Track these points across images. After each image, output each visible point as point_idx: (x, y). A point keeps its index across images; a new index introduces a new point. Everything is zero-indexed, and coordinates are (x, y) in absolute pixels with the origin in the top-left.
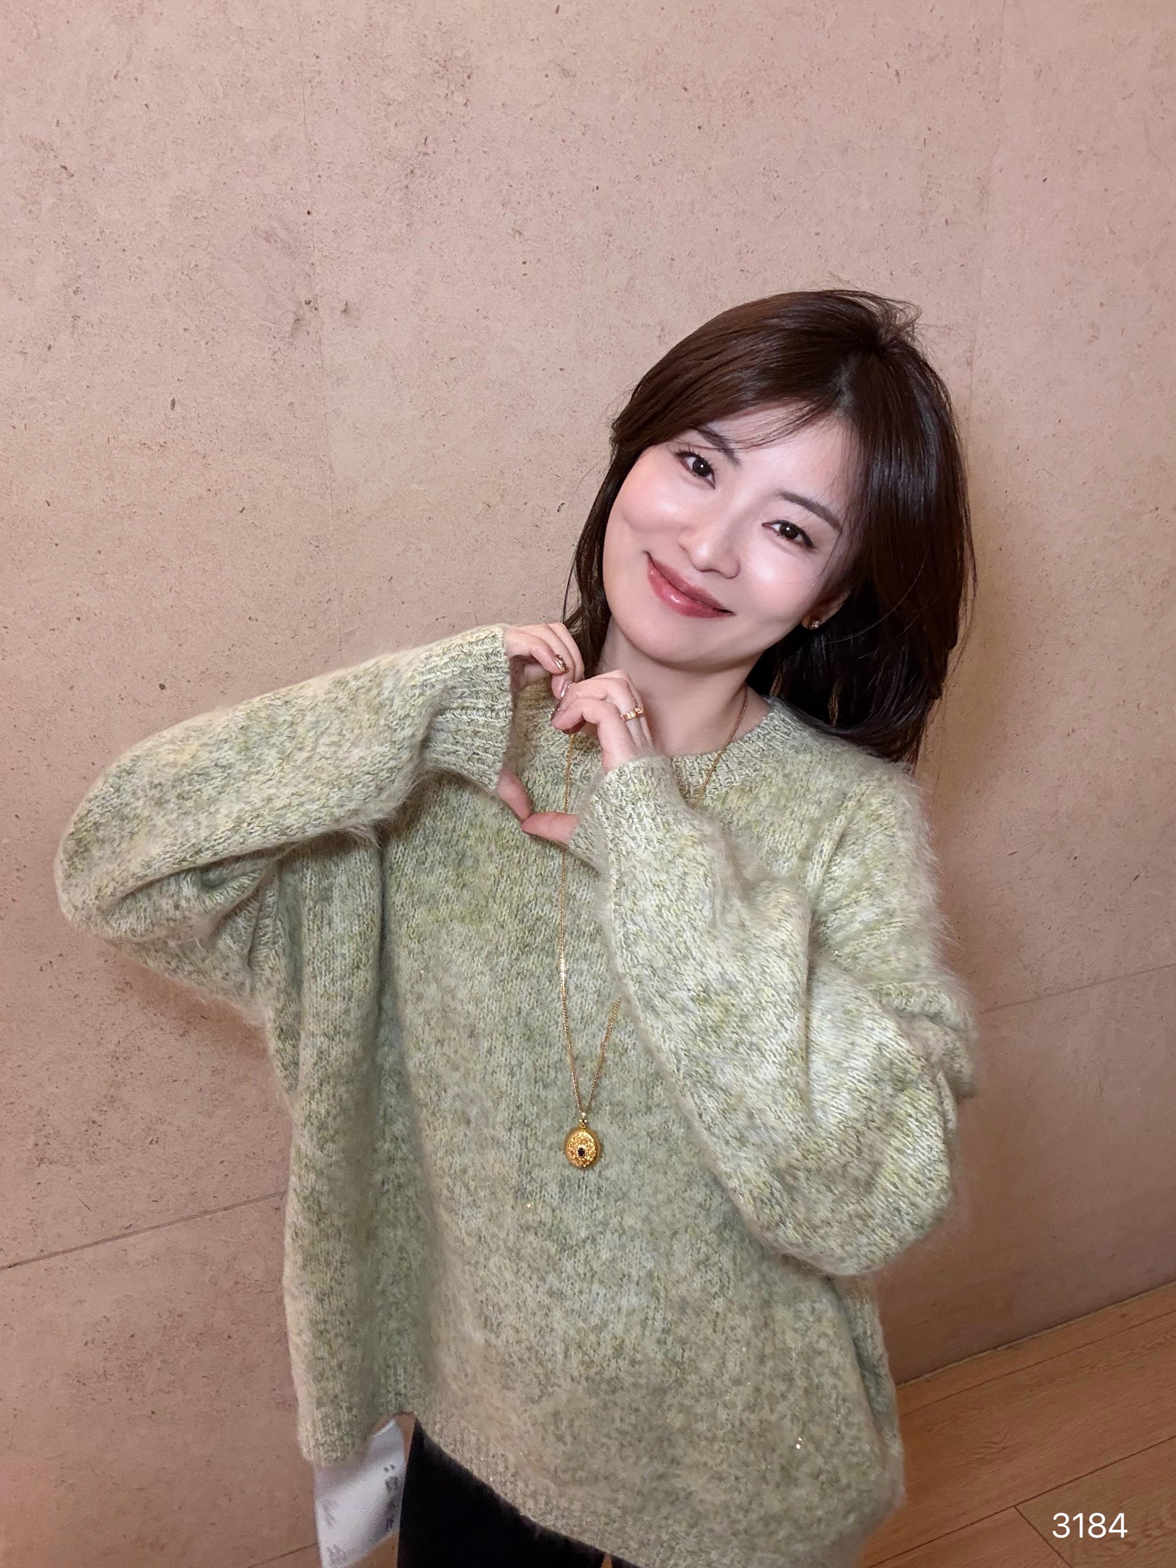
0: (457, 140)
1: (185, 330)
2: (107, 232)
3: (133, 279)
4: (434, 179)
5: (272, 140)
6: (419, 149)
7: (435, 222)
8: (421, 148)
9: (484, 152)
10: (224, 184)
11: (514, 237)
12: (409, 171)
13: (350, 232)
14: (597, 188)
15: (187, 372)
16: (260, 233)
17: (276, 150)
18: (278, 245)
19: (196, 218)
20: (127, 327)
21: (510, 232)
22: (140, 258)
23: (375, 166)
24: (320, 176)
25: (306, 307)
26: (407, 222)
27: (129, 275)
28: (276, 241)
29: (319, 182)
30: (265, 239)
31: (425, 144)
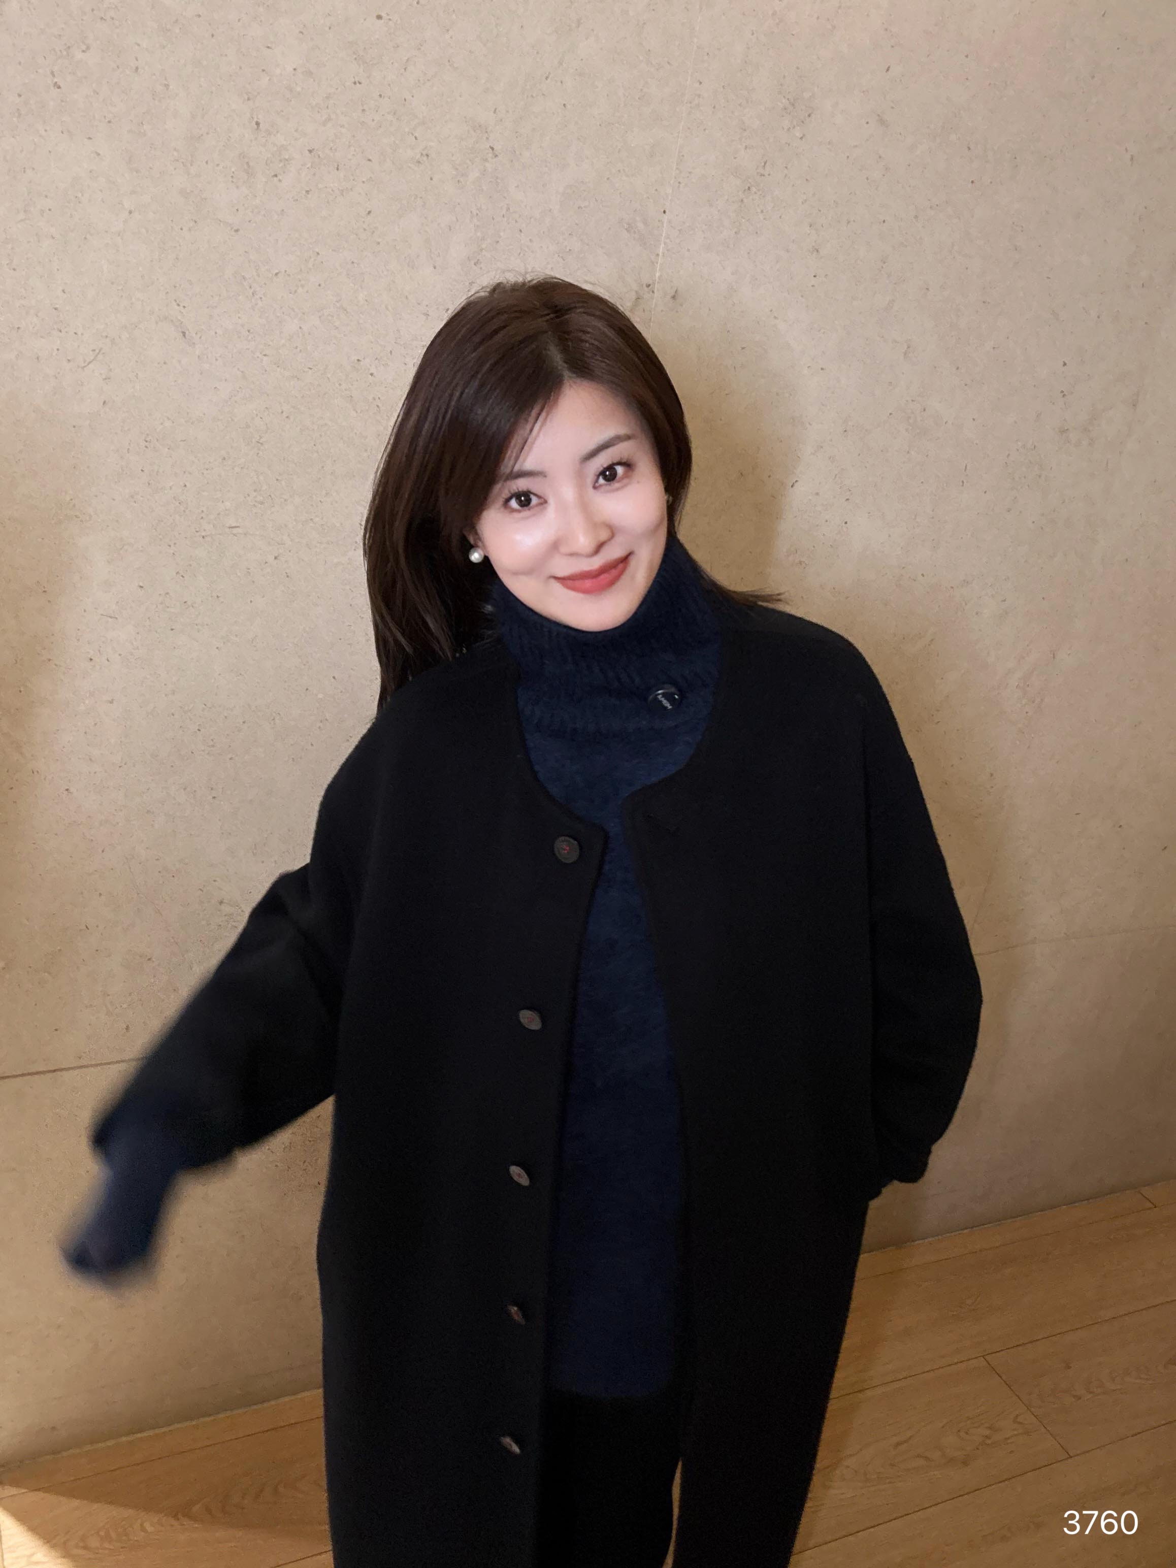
6: (758, 171)
8: (761, 171)
9: (807, 180)
10: (608, 179)
13: (692, 232)
16: (624, 224)
17: (652, 156)
18: (636, 236)
21: (811, 250)
24: (679, 183)
25: (646, 289)
28: (634, 232)
30: (626, 229)
31: (764, 166)
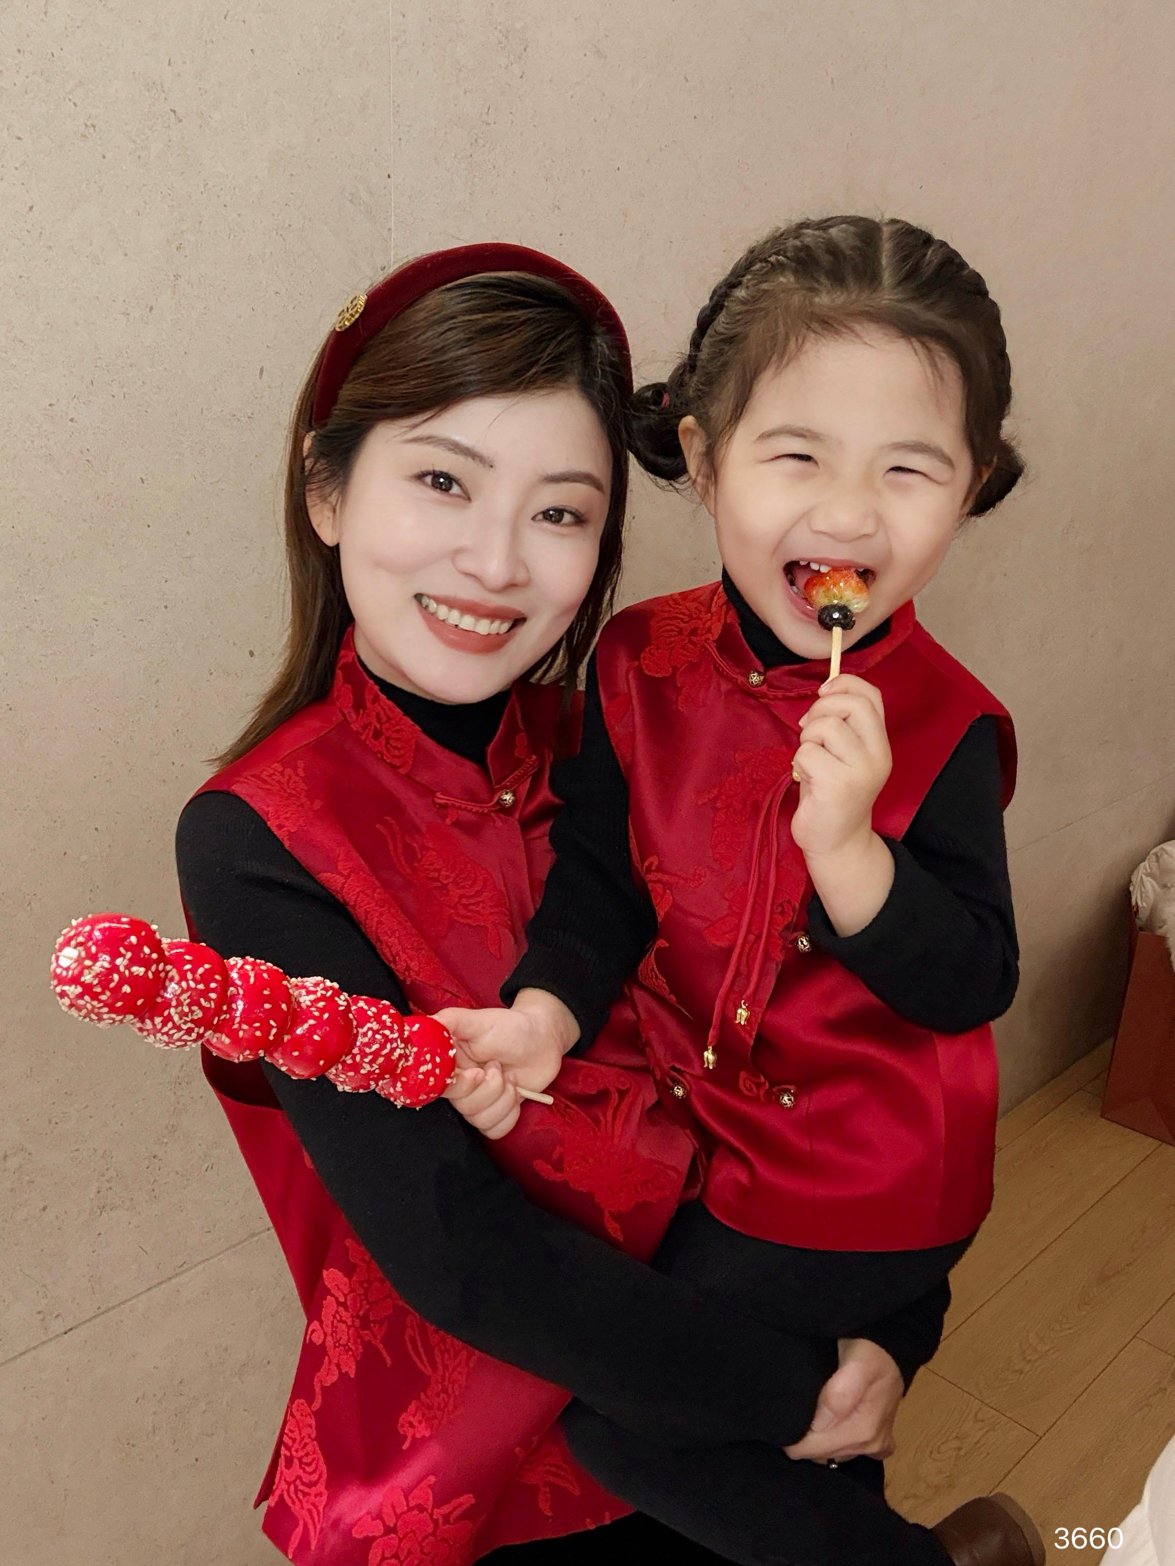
0: (513, 111)
1: (277, 293)
2: (211, 184)
3: (232, 237)
4: (493, 149)
5: (361, 98)
6: (482, 119)
7: (492, 192)
8: (484, 117)
9: (535, 126)
10: (319, 140)
11: (554, 211)
12: (474, 140)
13: (423, 198)
14: (618, 169)
15: (275, 338)
16: (347, 195)
17: (364, 109)
18: (362, 208)
19: (292, 175)
20: (225, 289)
22: (239, 215)
23: (446, 133)
24: (400, 139)
26: (469, 191)
27: (228, 232)
28: (360, 204)
29: (400, 145)
30: (351, 201)
31: (488, 113)
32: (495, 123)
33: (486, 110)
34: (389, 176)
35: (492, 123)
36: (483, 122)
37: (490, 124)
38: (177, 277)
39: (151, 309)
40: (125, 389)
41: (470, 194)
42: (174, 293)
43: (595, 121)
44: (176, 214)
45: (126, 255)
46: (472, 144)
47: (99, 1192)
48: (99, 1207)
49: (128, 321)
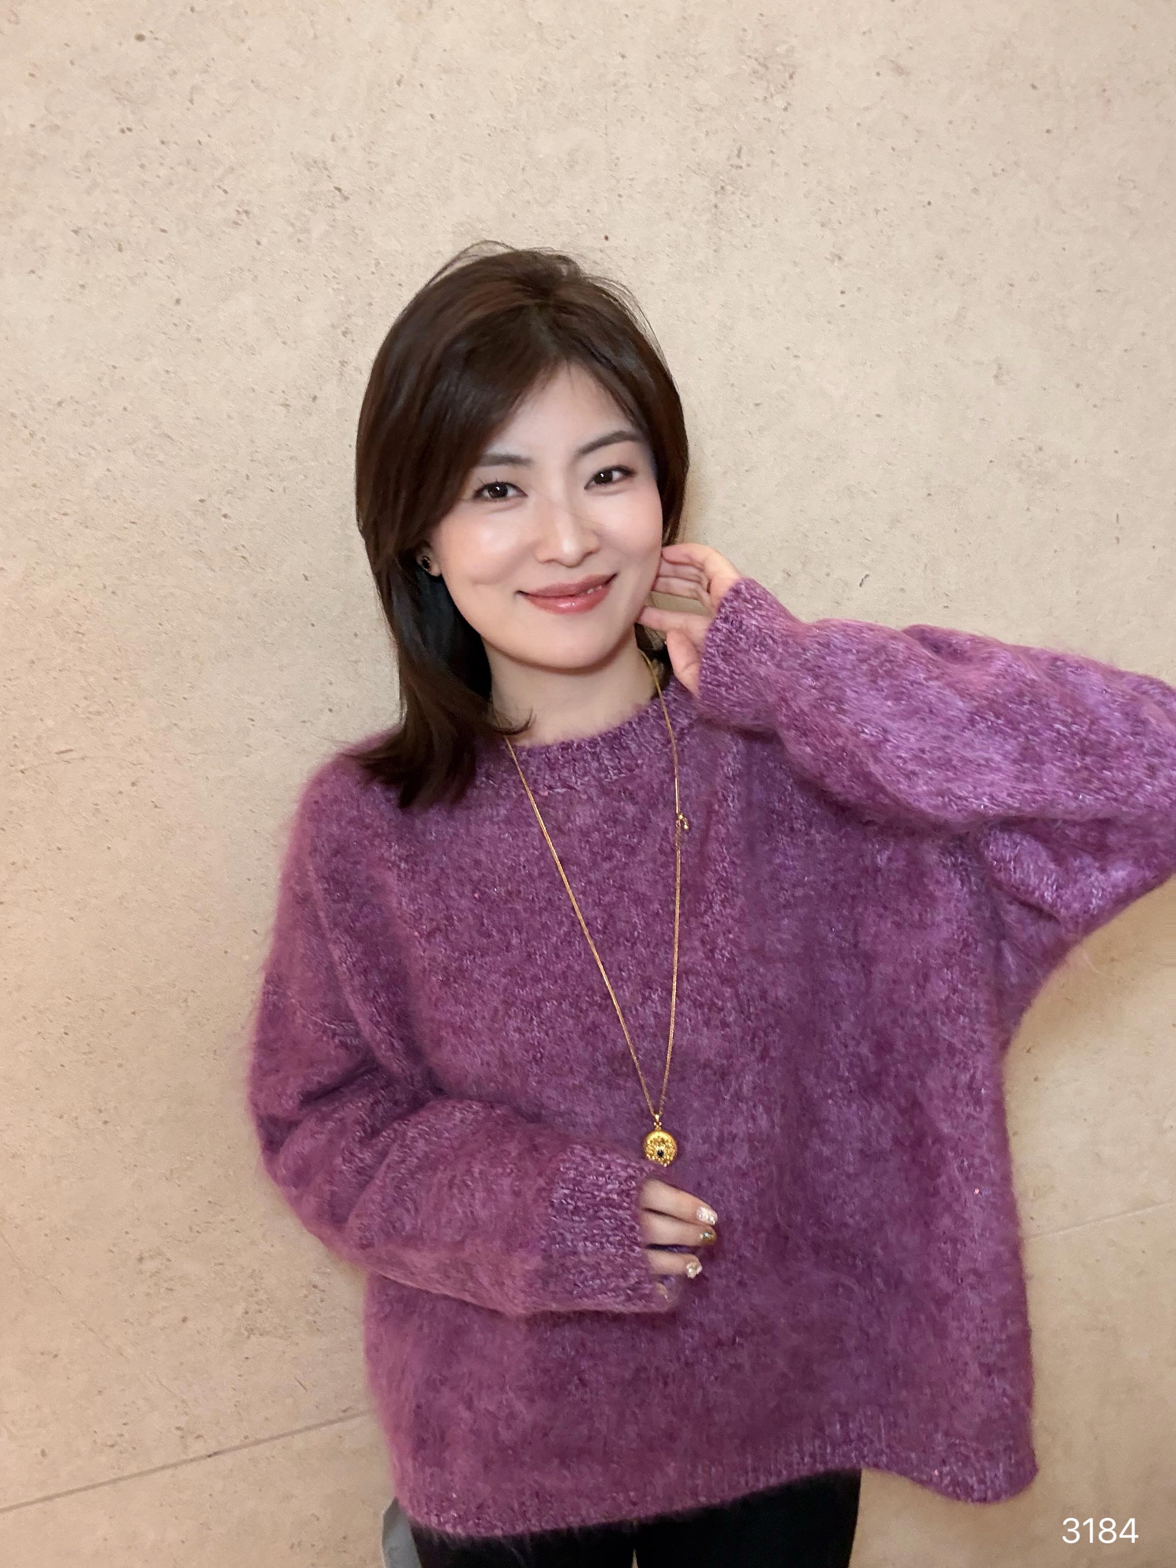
0: (774, 150)
4: (747, 196)
5: (569, 154)
7: (746, 246)
11: (832, 262)
12: (719, 187)
14: (929, 203)
23: (681, 183)
26: (714, 247)
29: (619, 202)
32: (748, 165)
33: (736, 152)
34: (607, 238)
35: (744, 165)
36: (732, 166)
37: (741, 167)
38: (343, 363)
39: (315, 398)
40: (285, 483)
41: (715, 251)
42: (340, 380)
43: (893, 149)
44: (343, 298)
45: (285, 343)
46: (716, 193)
47: (247, 1313)
48: (246, 1330)
49: (288, 411)
